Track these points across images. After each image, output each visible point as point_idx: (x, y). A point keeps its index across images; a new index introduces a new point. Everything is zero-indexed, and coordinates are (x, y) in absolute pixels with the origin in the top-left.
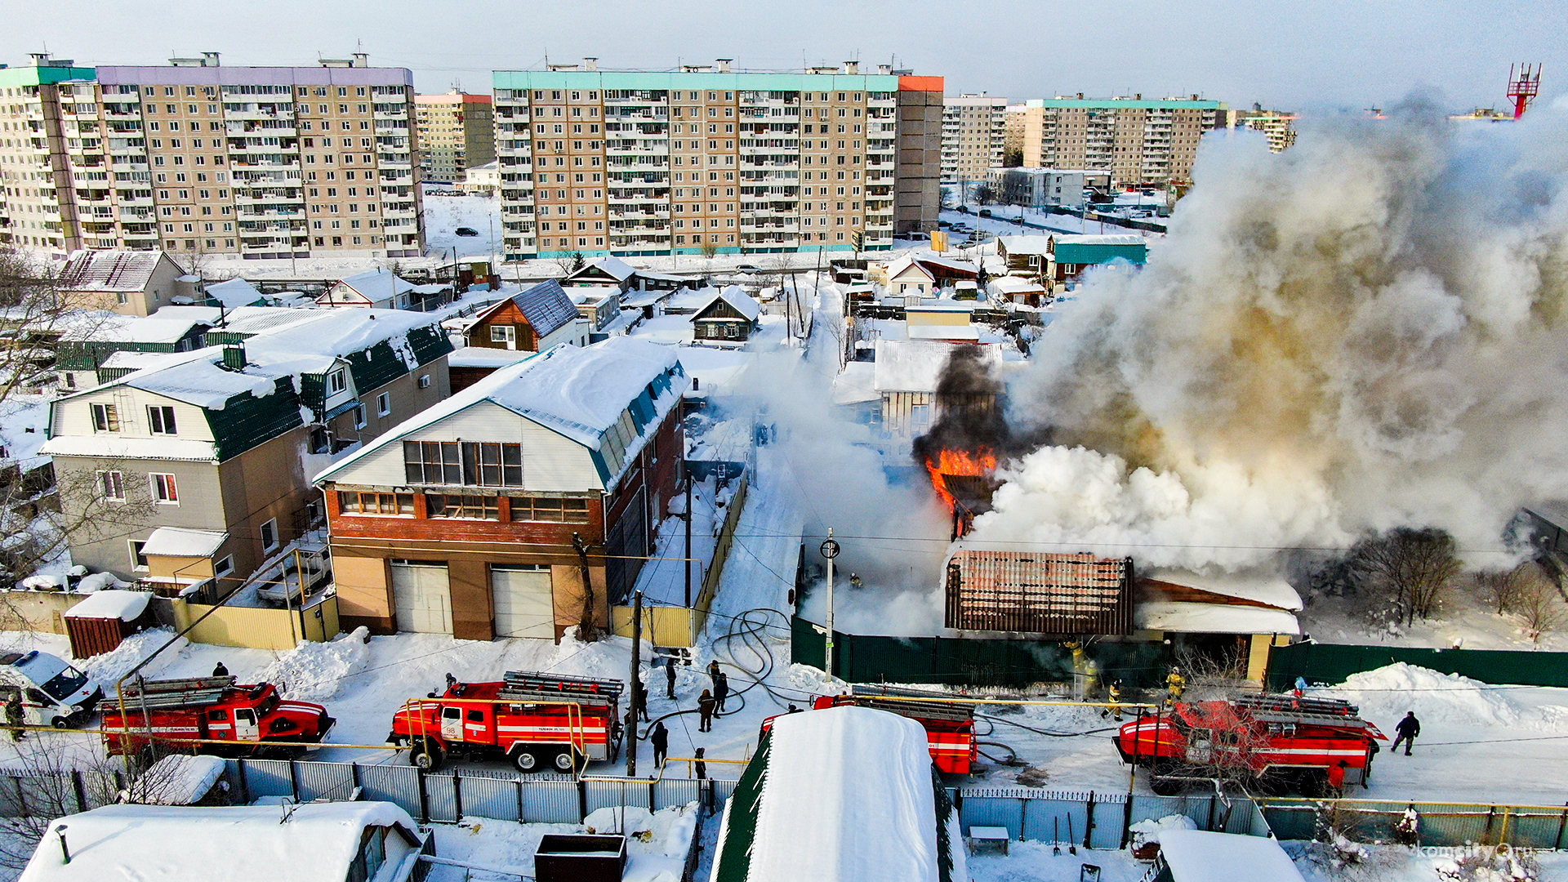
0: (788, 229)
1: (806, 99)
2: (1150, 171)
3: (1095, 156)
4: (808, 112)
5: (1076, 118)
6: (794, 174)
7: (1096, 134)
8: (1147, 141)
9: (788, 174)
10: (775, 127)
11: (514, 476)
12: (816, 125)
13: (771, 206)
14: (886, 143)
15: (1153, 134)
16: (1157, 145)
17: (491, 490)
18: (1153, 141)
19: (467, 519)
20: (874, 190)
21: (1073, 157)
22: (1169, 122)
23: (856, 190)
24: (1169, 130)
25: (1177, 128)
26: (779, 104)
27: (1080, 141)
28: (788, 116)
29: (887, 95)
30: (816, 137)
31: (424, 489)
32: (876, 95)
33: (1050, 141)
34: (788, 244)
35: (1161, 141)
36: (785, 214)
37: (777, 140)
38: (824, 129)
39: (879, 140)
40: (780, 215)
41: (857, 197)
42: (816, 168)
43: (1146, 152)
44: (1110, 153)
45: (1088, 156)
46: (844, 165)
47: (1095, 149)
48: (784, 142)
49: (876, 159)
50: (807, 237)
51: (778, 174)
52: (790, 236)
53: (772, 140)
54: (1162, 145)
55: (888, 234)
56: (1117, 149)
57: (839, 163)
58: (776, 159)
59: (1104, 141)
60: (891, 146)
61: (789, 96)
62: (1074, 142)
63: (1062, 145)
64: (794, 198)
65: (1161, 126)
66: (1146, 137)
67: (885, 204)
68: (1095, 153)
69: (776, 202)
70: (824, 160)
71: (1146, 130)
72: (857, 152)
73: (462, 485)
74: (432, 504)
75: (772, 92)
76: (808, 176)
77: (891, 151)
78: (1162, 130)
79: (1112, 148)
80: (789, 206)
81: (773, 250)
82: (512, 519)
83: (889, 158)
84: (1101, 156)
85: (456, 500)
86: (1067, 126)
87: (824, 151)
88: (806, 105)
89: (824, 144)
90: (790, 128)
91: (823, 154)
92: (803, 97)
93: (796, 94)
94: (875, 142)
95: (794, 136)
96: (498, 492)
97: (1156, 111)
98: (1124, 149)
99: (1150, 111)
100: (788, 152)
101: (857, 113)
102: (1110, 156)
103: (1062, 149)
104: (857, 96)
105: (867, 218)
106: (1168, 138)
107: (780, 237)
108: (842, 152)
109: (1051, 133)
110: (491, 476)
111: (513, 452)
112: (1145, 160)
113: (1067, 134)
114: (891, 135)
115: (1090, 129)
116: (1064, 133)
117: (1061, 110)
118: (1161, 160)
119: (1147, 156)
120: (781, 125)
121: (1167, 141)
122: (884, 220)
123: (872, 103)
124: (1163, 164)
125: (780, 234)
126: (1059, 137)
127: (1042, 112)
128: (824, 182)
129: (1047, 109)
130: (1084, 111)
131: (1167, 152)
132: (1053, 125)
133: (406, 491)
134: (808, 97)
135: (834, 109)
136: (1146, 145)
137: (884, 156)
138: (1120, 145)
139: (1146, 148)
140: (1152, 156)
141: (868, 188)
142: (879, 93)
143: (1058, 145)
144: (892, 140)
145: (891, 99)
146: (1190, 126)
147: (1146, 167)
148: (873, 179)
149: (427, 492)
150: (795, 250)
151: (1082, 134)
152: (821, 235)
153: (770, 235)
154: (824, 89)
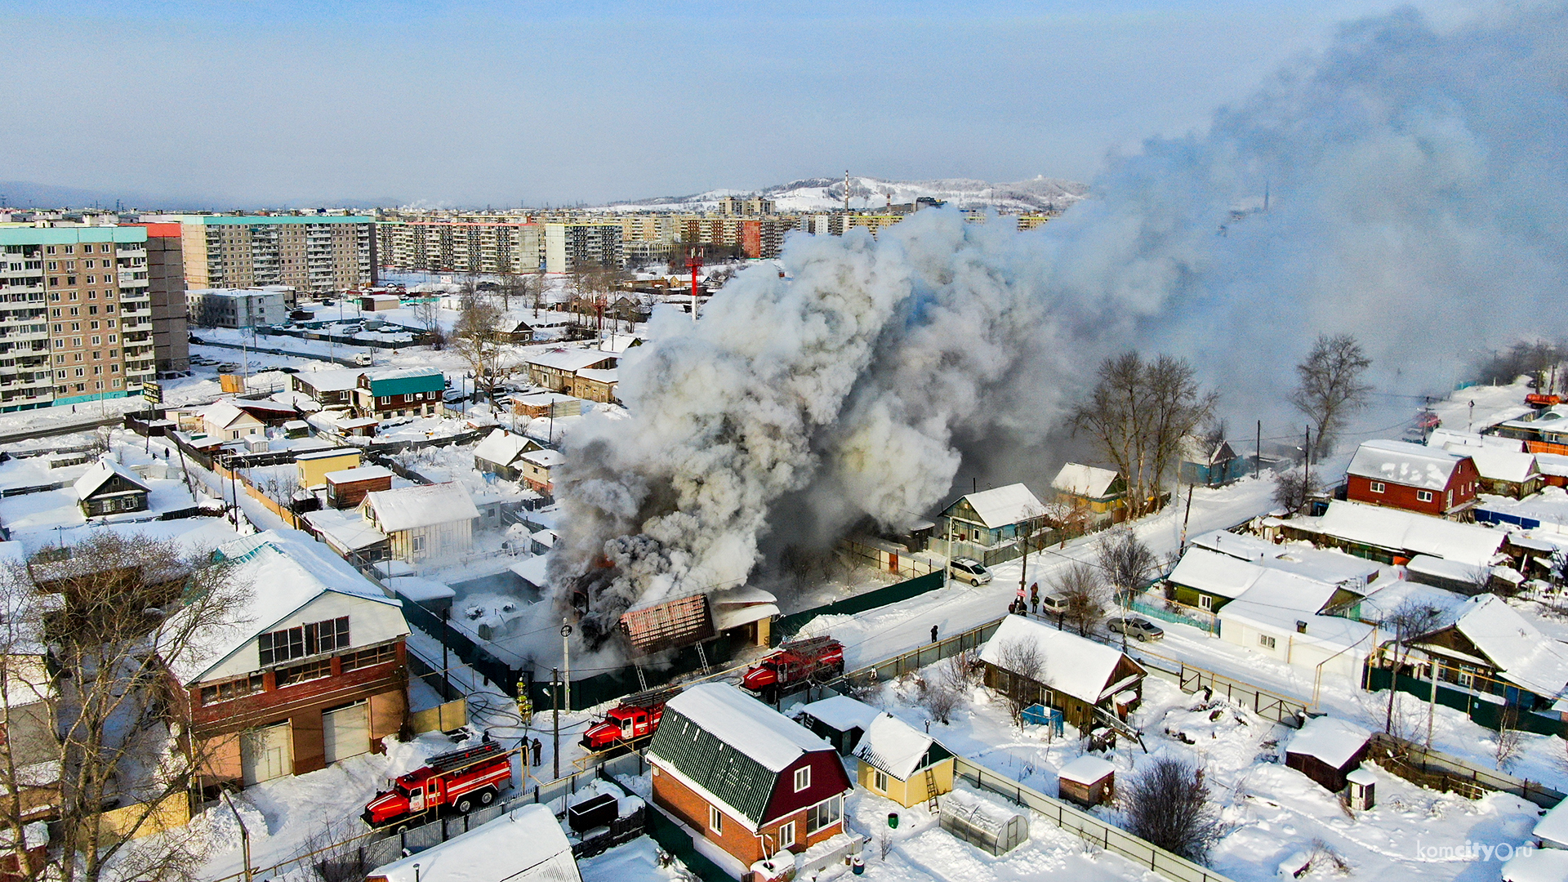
0: (39, 383)
1: (49, 252)
2: (317, 280)
3: (263, 269)
4: (52, 265)
5: (239, 234)
6: (43, 328)
7: (261, 248)
8: (311, 253)
9: (34, 328)
10: (15, 282)
11: (344, 640)
12: (62, 276)
13: (18, 362)
14: (140, 291)
15: (315, 246)
16: (320, 256)
17: (328, 654)
18: (316, 253)
19: (306, 681)
20: (132, 337)
21: (242, 270)
22: (329, 235)
23: (113, 339)
24: (329, 243)
25: (337, 241)
26: (19, 258)
27: (245, 257)
28: (29, 270)
29: (136, 245)
30: (62, 289)
31: (274, 668)
32: (125, 246)
33: (216, 256)
34: (40, 399)
35: (323, 253)
36: (35, 369)
37: (19, 295)
38: (71, 281)
39: (132, 289)
40: (29, 370)
41: (113, 345)
42: (65, 319)
43: (311, 264)
44: (277, 266)
45: (256, 269)
46: (97, 315)
47: (262, 262)
48: (27, 296)
49: (131, 307)
50: (62, 389)
51: (24, 329)
52: (44, 391)
53: (13, 295)
54: (324, 256)
55: (151, 377)
56: (283, 262)
57: (91, 313)
58: (19, 314)
59: (270, 254)
60: (145, 294)
61: (29, 250)
62: (240, 256)
63: (228, 259)
64: (44, 352)
65: (321, 239)
66: (309, 250)
67: (145, 349)
68: (263, 266)
69: (23, 358)
70: (74, 311)
71: (308, 243)
72: (110, 301)
73: (305, 656)
74: (281, 677)
75: (9, 247)
76: (57, 328)
77: (146, 297)
78: (323, 242)
79: (278, 261)
80: (38, 361)
81: (24, 408)
82: (342, 671)
83: (144, 305)
84: (269, 269)
85: (296, 670)
86: (232, 242)
87: (74, 303)
88: (48, 258)
89: (72, 296)
90: (32, 282)
91: (73, 306)
92: (45, 250)
93: (36, 247)
94: (128, 291)
95: (38, 289)
96: (333, 655)
97: (315, 225)
98: (290, 261)
99: (310, 226)
100: (33, 306)
101: (106, 263)
102: (277, 269)
103: (229, 264)
104: (105, 247)
105: (128, 364)
106: (329, 249)
107: (31, 393)
108: (94, 302)
109: (216, 249)
110: (327, 645)
111: (343, 623)
112: (311, 270)
113: (232, 249)
114: (145, 283)
115: (254, 244)
116: (229, 249)
117: (223, 227)
118: (326, 270)
119: (313, 267)
120: (22, 279)
121: (329, 252)
122: (145, 365)
123: (121, 254)
124: (328, 273)
125: (31, 390)
126: (224, 252)
127: (203, 229)
128: (77, 333)
129: (209, 226)
130: (246, 227)
131: (330, 262)
132: (217, 241)
133: (260, 673)
134: (50, 249)
135: (81, 261)
136: (310, 257)
137: (139, 303)
138: (285, 257)
139: (310, 260)
140: (317, 267)
141: (125, 335)
142: (128, 244)
143: (225, 260)
144: (146, 288)
145: (142, 249)
146: (347, 239)
147: (313, 277)
148: (130, 326)
149: (277, 669)
150: (48, 404)
151: (247, 249)
152: (78, 385)
153: (18, 392)
154: (68, 242)
